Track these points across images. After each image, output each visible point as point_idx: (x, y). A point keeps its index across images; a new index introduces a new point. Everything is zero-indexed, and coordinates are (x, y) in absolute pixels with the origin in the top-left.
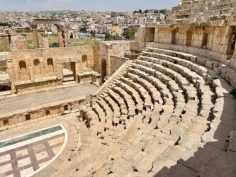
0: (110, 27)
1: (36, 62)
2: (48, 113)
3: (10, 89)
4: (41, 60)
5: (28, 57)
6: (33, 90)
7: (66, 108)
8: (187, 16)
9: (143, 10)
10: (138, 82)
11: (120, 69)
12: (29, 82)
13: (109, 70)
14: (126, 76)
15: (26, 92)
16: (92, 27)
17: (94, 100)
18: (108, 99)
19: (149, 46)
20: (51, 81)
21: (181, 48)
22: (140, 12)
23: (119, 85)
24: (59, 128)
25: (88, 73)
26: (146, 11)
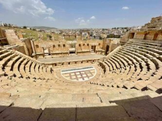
0: (102, 35)
1: (84, 45)
2: (88, 62)
3: (75, 53)
4: (86, 44)
5: (81, 43)
6: (82, 54)
7: (93, 61)
8: (155, 27)
9: (116, 28)
10: (126, 54)
11: (117, 49)
12: (81, 51)
13: (110, 49)
14: (120, 51)
15: (80, 54)
16: (95, 35)
17: (105, 59)
18: (112, 59)
19: (131, 40)
20: (87, 52)
21: (149, 41)
22: (115, 28)
23: (116, 55)
24: (92, 67)
25: (100, 50)
26: (118, 28)
